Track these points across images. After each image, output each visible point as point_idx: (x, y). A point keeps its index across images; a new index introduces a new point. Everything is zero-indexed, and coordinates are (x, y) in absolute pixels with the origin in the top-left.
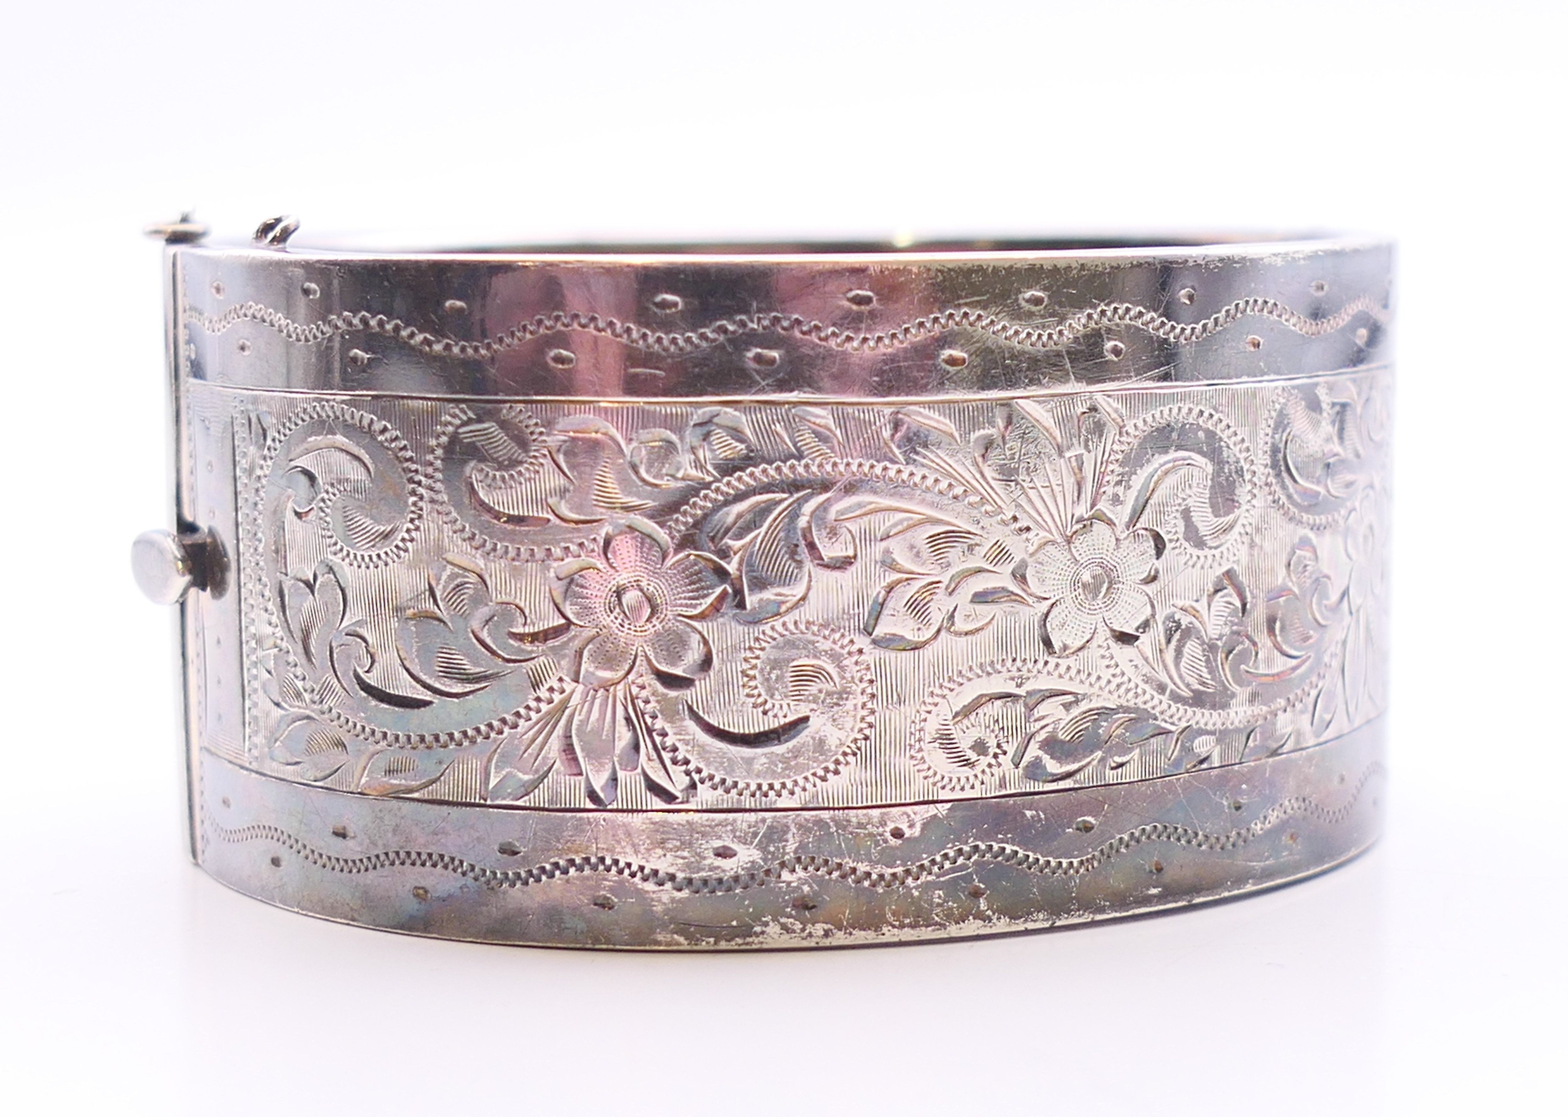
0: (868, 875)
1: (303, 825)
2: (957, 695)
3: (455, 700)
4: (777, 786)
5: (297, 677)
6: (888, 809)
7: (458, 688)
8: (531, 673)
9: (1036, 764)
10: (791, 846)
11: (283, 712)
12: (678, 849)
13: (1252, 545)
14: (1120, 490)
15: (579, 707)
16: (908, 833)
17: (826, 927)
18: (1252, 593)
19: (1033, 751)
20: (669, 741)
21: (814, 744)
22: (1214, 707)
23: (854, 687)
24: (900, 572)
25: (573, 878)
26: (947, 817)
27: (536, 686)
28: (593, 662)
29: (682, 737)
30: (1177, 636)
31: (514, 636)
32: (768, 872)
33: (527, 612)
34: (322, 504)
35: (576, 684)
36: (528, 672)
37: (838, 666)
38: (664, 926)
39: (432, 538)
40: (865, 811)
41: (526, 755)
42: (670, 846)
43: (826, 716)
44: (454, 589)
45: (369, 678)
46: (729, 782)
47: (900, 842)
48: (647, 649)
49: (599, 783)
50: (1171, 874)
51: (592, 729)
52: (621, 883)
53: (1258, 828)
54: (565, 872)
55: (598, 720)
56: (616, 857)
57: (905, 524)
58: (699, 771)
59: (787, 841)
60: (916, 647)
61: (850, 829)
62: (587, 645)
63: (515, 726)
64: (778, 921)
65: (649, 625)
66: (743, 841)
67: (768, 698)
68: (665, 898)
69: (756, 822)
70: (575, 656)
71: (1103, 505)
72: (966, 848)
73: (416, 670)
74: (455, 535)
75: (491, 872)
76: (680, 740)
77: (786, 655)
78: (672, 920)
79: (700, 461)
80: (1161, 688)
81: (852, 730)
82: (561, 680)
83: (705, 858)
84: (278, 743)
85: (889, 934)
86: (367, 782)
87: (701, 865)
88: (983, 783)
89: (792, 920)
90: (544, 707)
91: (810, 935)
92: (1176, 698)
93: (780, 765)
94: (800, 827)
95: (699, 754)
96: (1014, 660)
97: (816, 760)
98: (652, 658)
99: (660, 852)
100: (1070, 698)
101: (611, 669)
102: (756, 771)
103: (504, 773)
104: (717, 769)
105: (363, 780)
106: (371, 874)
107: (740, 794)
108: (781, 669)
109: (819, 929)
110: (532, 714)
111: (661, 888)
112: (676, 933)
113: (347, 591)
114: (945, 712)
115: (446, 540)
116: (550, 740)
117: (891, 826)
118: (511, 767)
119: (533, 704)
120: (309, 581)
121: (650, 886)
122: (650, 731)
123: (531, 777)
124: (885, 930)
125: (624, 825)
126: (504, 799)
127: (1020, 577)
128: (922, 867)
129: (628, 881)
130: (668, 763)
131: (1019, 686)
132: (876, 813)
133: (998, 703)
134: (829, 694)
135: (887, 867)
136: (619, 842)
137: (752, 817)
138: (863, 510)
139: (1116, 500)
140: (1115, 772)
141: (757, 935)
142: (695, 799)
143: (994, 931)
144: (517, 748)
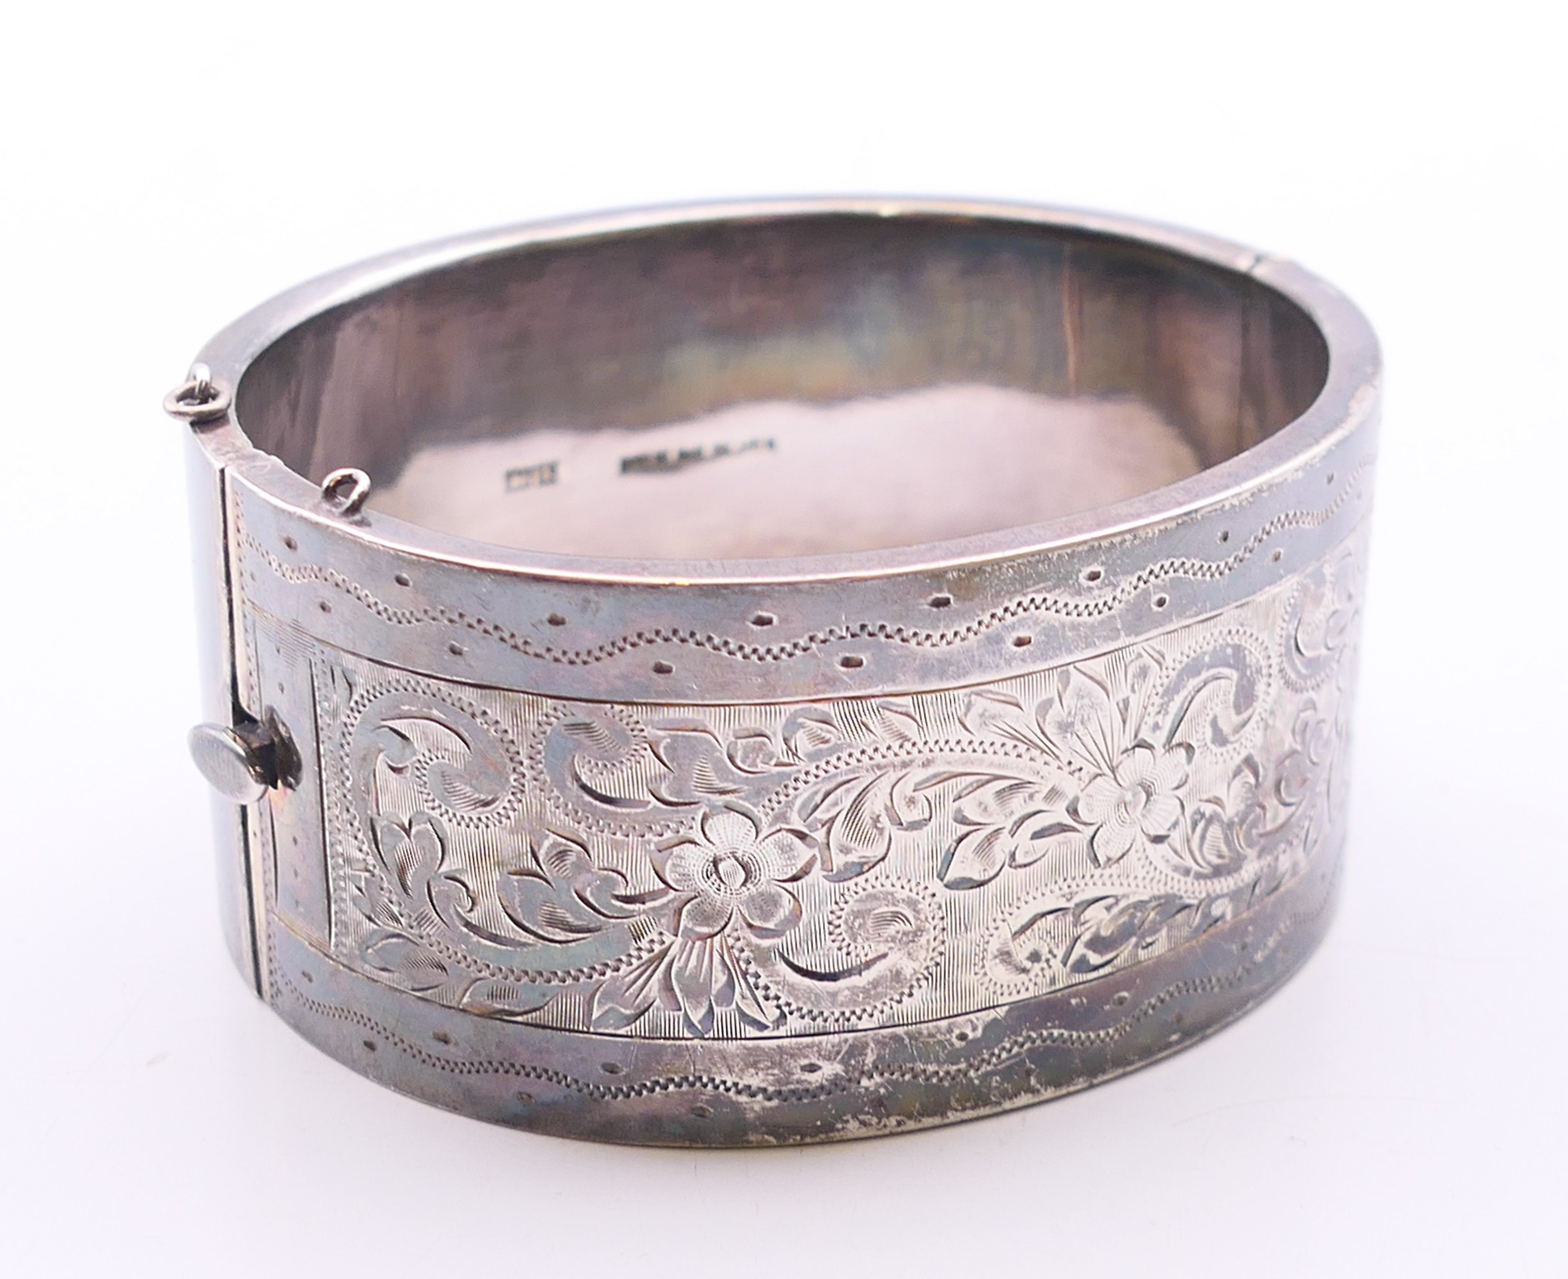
0: (937, 1073)
1: (399, 1024)
2: (1017, 917)
3: (558, 945)
4: (858, 1012)
5: (391, 902)
6: (954, 1019)
7: (561, 936)
8: (632, 928)
9: (1083, 960)
10: (870, 1059)
11: (375, 927)
12: (769, 1068)
13: (1267, 727)
14: (1159, 718)
15: (678, 957)
16: (971, 1036)
17: (899, 1118)
18: (1263, 766)
19: (1079, 950)
20: (762, 982)
21: (891, 976)
22: (1229, 873)
23: (927, 925)
24: (969, 824)
25: (672, 1093)
26: (1005, 1018)
27: (637, 938)
28: (691, 920)
29: (773, 979)
30: (1201, 825)
31: (617, 898)
32: (850, 1080)
33: (628, 877)
34: (418, 765)
35: (674, 938)
36: (629, 928)
37: (915, 910)
38: (756, 1130)
39: (534, 810)
40: (934, 1023)
41: (627, 994)
42: (762, 1066)
43: (902, 952)
44: (556, 855)
45: (471, 918)
46: (816, 1012)
47: (963, 1043)
48: (741, 908)
49: (696, 1017)
50: (1188, 1020)
51: (690, 974)
52: (717, 1097)
53: (1259, 957)
54: (666, 1088)
55: (696, 967)
56: (712, 1076)
57: (975, 785)
58: (788, 1004)
59: (866, 1055)
60: (981, 884)
61: (921, 1039)
62: (686, 904)
63: (617, 970)
64: (858, 1119)
65: (744, 888)
66: (828, 1058)
67: (851, 942)
68: (757, 1107)
69: (840, 1043)
70: (674, 915)
71: (1144, 735)
72: (1020, 1039)
73: (520, 918)
74: (557, 811)
75: (594, 1086)
76: (771, 982)
77: (869, 906)
78: (763, 1124)
79: (791, 750)
80: (1187, 872)
81: (925, 960)
82: (661, 934)
83: (793, 1074)
84: (370, 951)
85: (952, 1116)
86: (468, 1002)
87: (790, 1080)
88: (1036, 984)
89: (869, 1116)
90: (645, 956)
91: (885, 1126)
92: (1199, 876)
93: (861, 996)
94: (877, 1042)
95: (789, 991)
96: (1065, 880)
97: (892, 988)
98: (747, 916)
99: (752, 1071)
100: (1111, 901)
101: (708, 925)
102: (839, 1003)
103: (606, 1007)
104: (805, 1003)
105: (465, 1000)
106: (474, 1077)
107: (826, 1020)
108: (863, 918)
109: (893, 1121)
110: (634, 961)
111: (753, 1099)
112: (767, 1134)
113: (445, 842)
114: (1005, 933)
115: (549, 813)
116: (650, 983)
117: (957, 1032)
118: (613, 1002)
119: (634, 953)
120: (403, 825)
121: (743, 1099)
122: (745, 974)
123: (633, 1012)
124: (949, 1114)
125: (720, 1050)
126: (607, 1028)
127: (1073, 811)
128: (983, 1060)
129: (723, 1095)
130: (761, 1000)
131: (1068, 900)
132: (944, 1024)
133: (1050, 917)
134: (905, 934)
135: (952, 1064)
136: (715, 1064)
137: (835, 1038)
138: (938, 779)
139: (1156, 727)
140: (1146, 951)
141: (838, 1130)
142: (785, 1027)
143: (1042, 1098)
144: (619, 988)
